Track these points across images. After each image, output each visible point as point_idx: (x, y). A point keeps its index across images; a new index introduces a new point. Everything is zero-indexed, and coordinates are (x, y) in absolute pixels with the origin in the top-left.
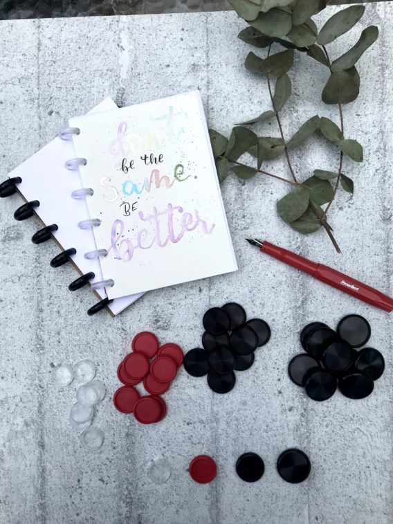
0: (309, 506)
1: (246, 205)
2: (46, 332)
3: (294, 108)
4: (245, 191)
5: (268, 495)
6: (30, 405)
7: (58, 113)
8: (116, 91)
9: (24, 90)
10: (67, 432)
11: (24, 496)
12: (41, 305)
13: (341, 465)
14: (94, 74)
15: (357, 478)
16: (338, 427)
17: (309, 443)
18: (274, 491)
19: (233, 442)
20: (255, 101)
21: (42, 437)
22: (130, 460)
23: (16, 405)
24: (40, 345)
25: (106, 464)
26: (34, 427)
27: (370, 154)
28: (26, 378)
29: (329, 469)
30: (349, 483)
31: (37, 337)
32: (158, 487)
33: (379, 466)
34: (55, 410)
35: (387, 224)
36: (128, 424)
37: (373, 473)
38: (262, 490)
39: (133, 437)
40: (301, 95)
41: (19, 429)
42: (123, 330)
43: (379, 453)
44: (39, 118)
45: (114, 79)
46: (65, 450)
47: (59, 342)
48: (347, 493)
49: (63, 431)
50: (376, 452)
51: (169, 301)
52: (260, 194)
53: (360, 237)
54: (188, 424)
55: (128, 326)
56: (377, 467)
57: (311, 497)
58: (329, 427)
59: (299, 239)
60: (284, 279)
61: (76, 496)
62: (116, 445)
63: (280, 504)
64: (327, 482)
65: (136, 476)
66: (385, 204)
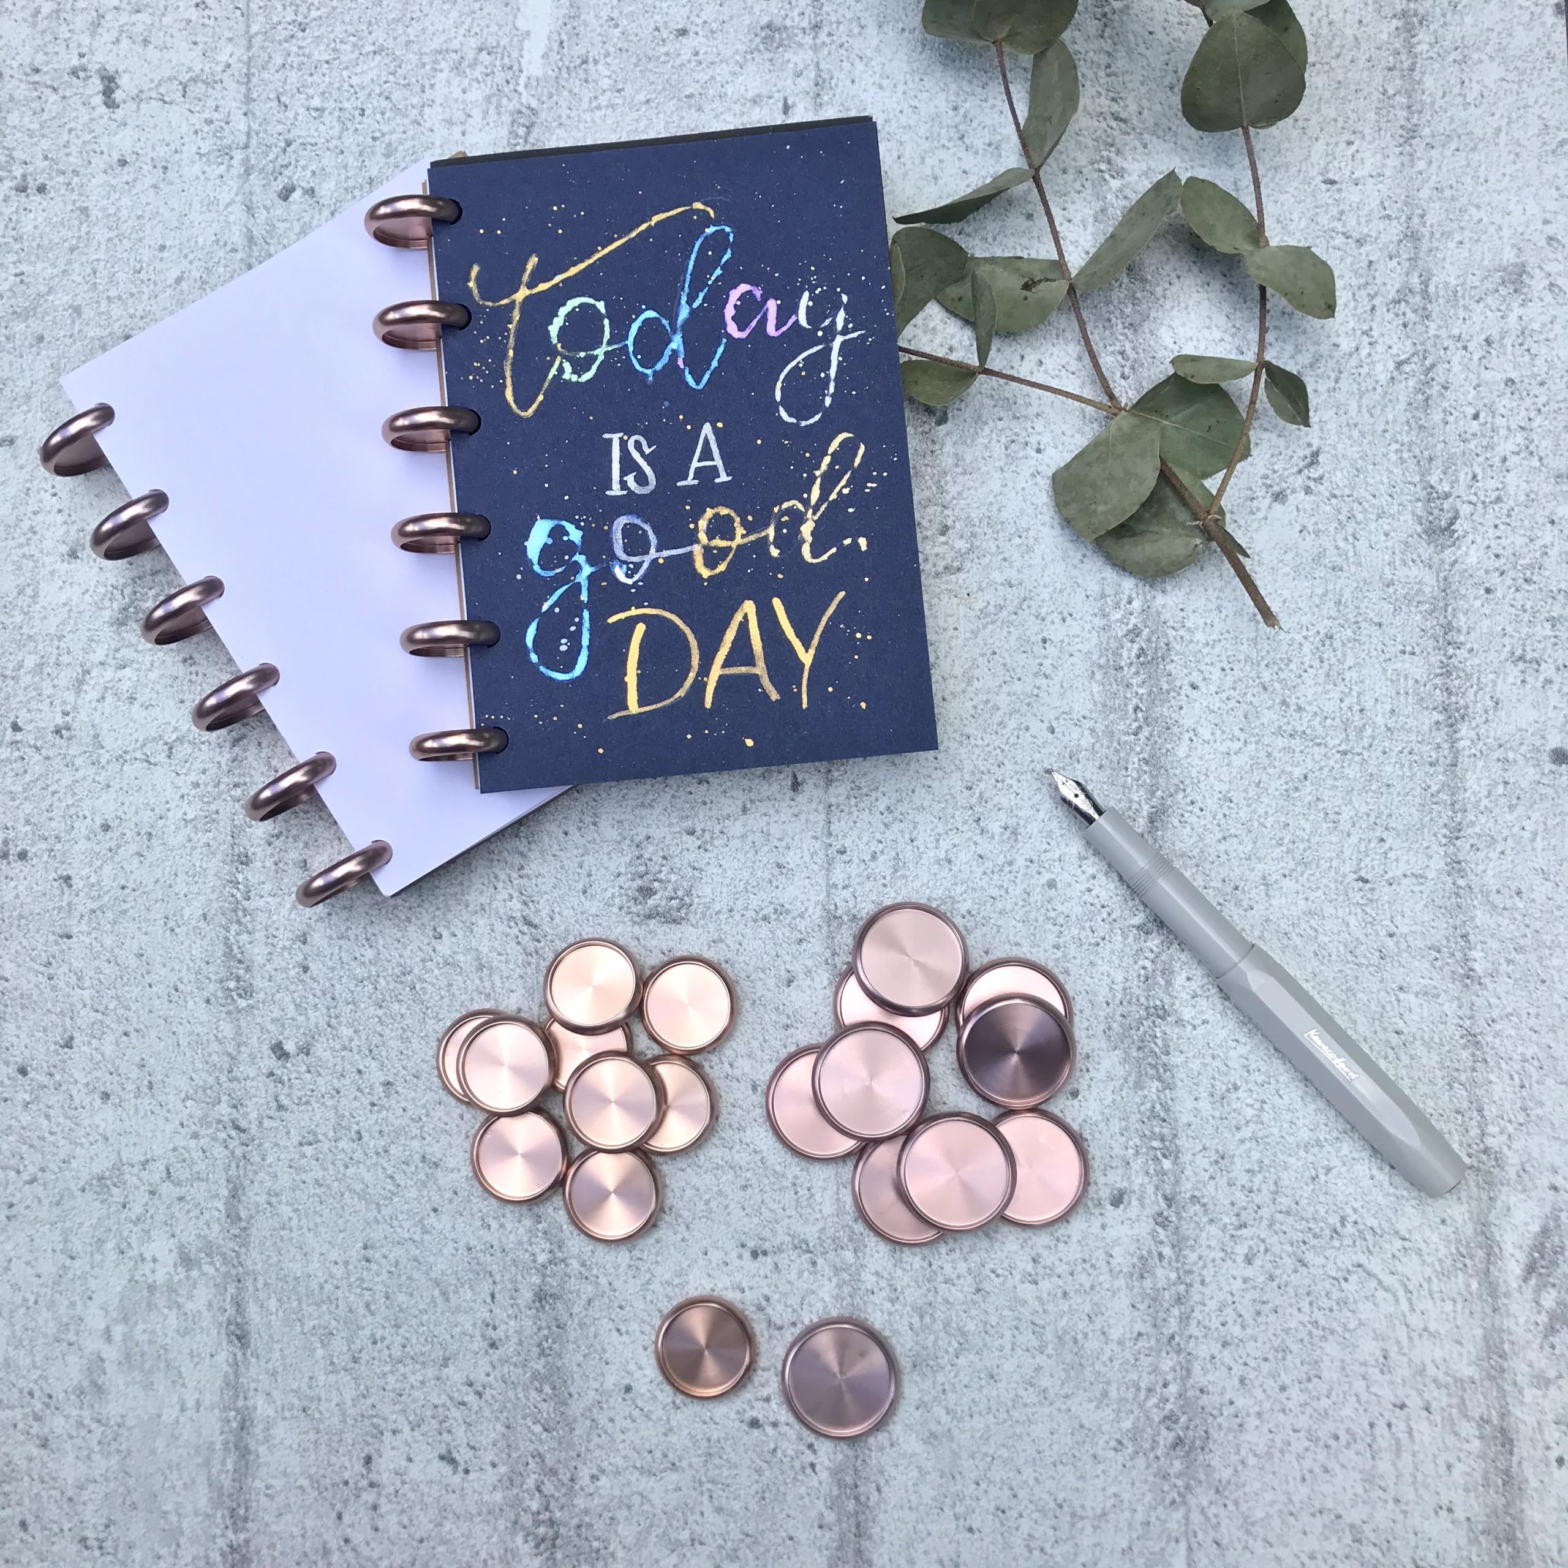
0: (1190, 1549)
1: (953, 490)
2: (260, 935)
3: (1109, 162)
4: (949, 442)
5: (1042, 1511)
6: (199, 1192)
7: (311, 192)
8: (507, 119)
9: (196, 119)
10: (328, 1287)
11: (174, 1519)
12: (244, 841)
13: (1303, 1397)
14: (436, 62)
15: (1360, 1446)
16: (1289, 1262)
17: (1185, 1319)
18: (1061, 1496)
19: (916, 1320)
20: (979, 144)
21: (238, 1305)
22: (547, 1389)
23: (152, 1193)
24: (238, 979)
25: (463, 1404)
26: (211, 1270)
27: (1373, 308)
28: (187, 1098)
29: (1259, 1415)
30: (1333, 1465)
31: (229, 954)
32: (645, 1483)
33: (1440, 1399)
34: (286, 1211)
35: (1443, 548)
36: (542, 1258)
37: (1421, 1425)
38: (1021, 1494)
39: (559, 1306)
40: (1135, 121)
41: (160, 1277)
42: (528, 923)
43: (1438, 1354)
44: (249, 209)
45: (500, 77)
46: (320, 1352)
47: (306, 969)
48: (1329, 1504)
49: (314, 1285)
50: (1427, 1352)
51: (688, 824)
52: (998, 450)
53: (1347, 594)
54: (755, 1254)
55: (545, 913)
56: (1434, 1405)
57: (1196, 1518)
58: (1258, 1262)
59: (1136, 604)
60: (1087, 741)
61: (357, 1517)
62: (500, 1333)
63: (1086, 1541)
64: (1252, 1461)
65: (571, 1445)
66: (1433, 479)
